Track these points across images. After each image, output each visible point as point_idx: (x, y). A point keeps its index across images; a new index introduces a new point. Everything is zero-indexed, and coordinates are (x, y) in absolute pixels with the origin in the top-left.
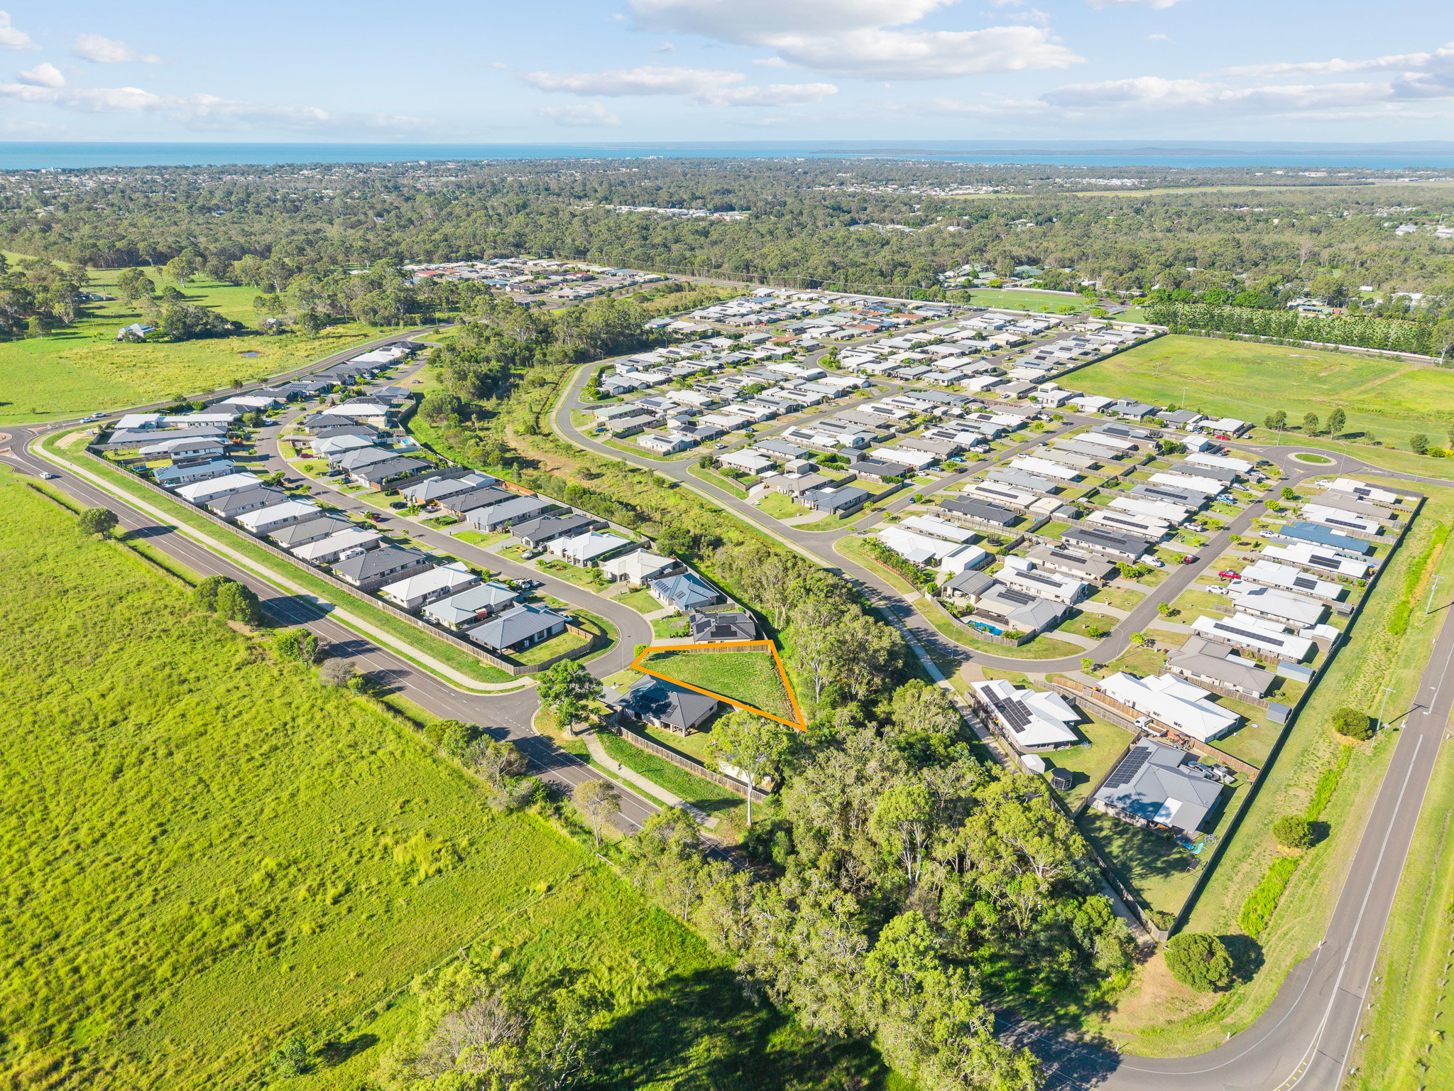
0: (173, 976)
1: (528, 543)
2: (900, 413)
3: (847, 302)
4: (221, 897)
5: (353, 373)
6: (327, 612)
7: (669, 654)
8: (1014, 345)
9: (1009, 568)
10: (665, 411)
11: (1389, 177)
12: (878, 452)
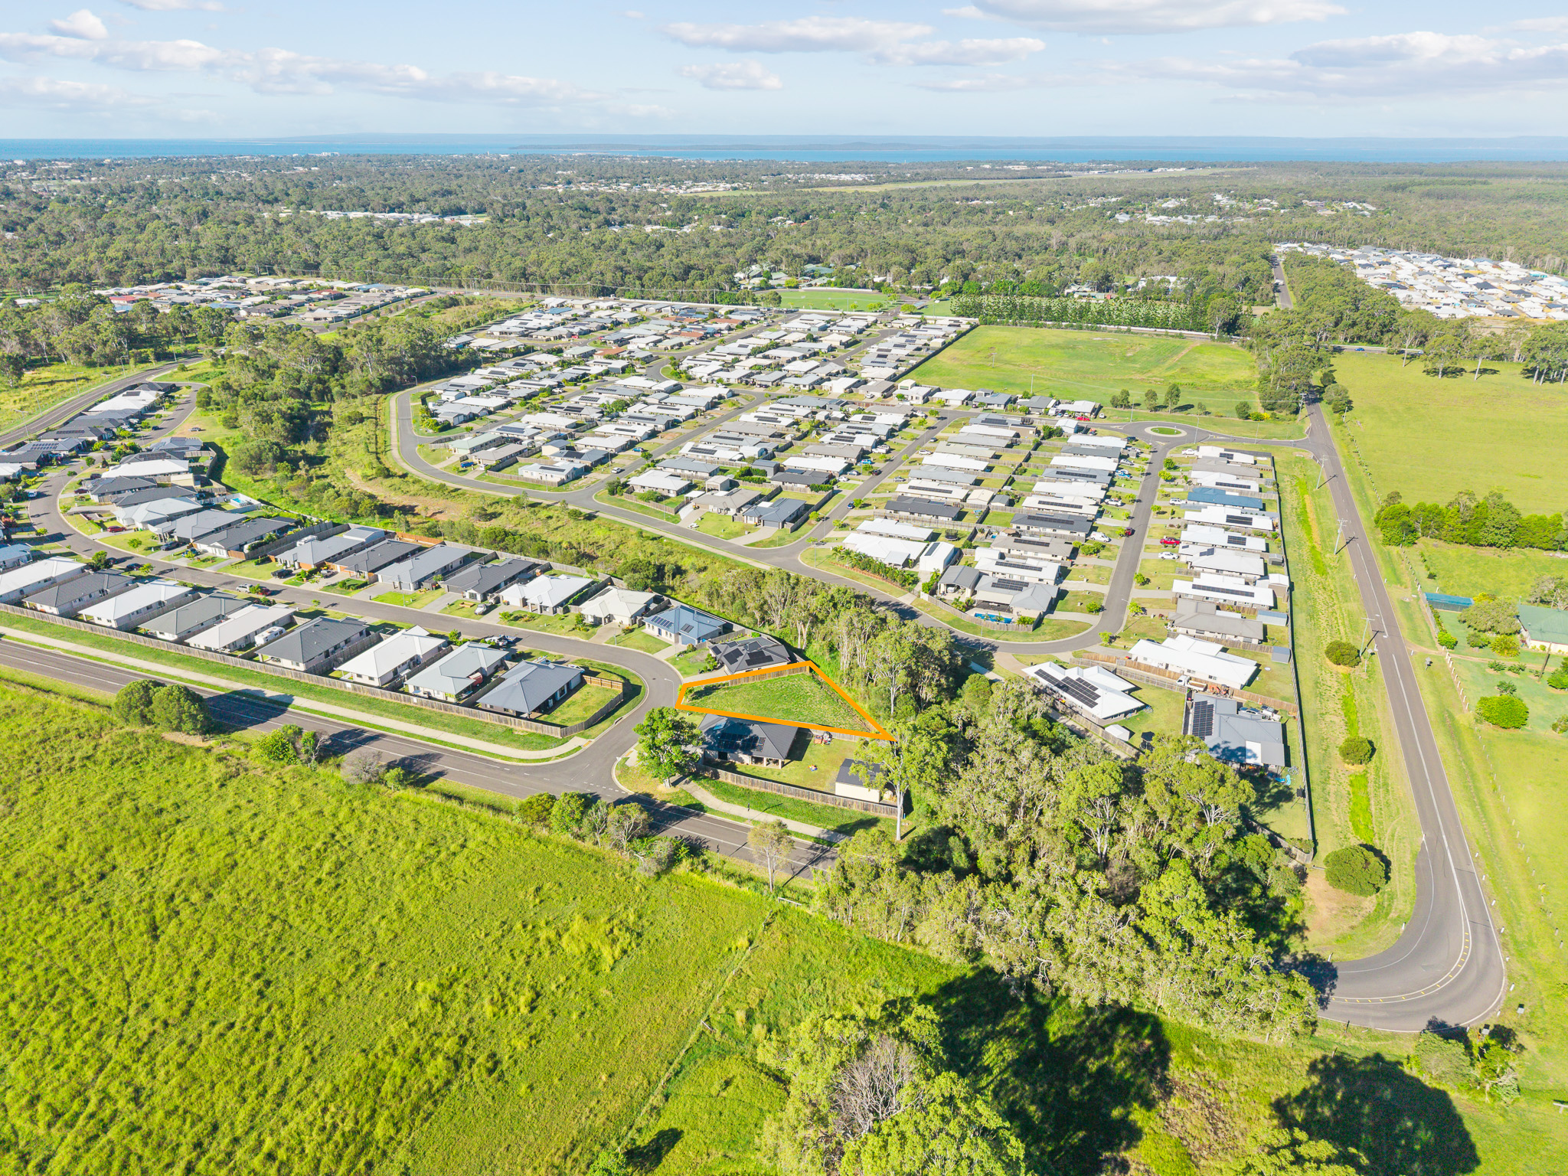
0: (398, 1131)
1: (473, 596)
2: (786, 421)
3: (652, 309)
4: (395, 1036)
5: (110, 425)
6: (287, 705)
7: (709, 691)
8: (847, 345)
9: (984, 558)
10: (532, 437)
11: (1081, 170)
12: (791, 461)
